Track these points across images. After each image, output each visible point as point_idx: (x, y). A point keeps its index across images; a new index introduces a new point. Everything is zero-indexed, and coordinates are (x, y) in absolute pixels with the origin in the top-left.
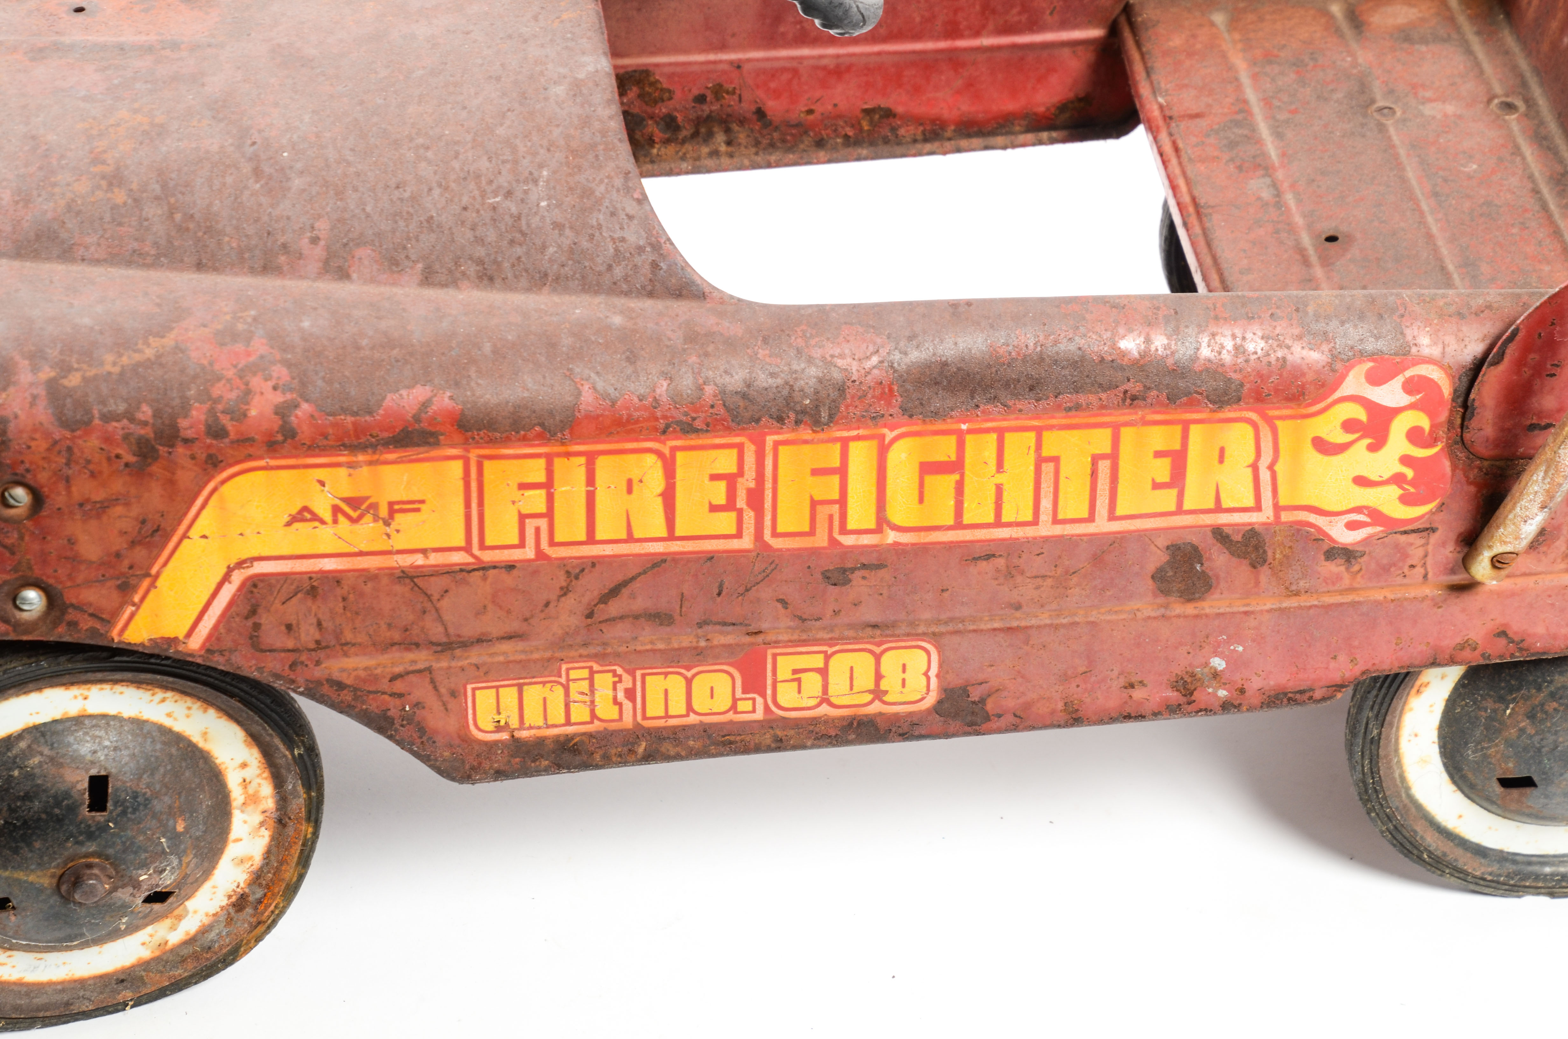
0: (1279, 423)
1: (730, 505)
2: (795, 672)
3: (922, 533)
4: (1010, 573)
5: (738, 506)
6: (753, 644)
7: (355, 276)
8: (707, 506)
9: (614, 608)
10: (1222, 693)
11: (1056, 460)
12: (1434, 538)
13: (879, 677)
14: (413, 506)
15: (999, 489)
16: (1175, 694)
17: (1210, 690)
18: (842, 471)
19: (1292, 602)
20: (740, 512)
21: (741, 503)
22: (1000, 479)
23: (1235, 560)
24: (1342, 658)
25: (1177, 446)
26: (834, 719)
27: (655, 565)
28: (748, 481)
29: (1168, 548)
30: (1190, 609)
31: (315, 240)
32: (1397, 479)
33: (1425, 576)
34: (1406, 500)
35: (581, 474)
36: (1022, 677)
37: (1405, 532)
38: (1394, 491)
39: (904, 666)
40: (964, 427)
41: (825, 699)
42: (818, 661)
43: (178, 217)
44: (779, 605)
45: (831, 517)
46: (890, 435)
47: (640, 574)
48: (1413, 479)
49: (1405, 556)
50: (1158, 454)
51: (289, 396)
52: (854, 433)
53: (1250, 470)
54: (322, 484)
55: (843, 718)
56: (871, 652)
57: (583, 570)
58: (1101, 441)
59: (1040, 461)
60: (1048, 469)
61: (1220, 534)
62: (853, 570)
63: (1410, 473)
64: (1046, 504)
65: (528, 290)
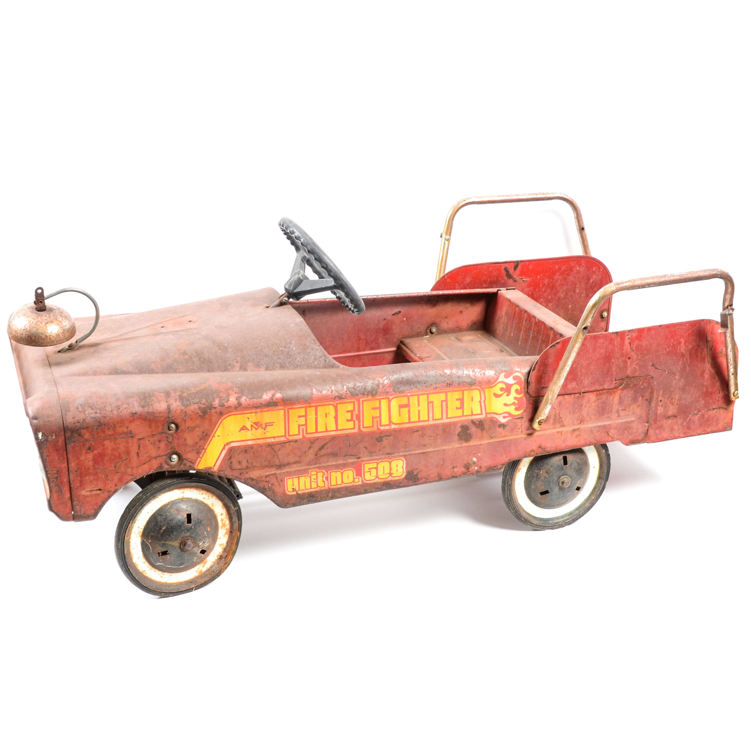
0: (485, 390)
1: (352, 420)
2: (369, 469)
3: (401, 425)
4: (423, 435)
5: (354, 420)
6: (358, 461)
7: (248, 370)
8: (346, 420)
9: (323, 452)
10: (476, 468)
11: (432, 402)
12: (524, 420)
13: (391, 469)
14: (271, 424)
15: (419, 411)
16: (465, 469)
17: (473, 468)
18: (379, 408)
19: (491, 441)
20: (354, 421)
21: (354, 419)
22: (419, 408)
23: (477, 429)
24: (504, 456)
25: (461, 397)
26: (380, 483)
27: (333, 438)
28: (356, 412)
29: (461, 426)
30: (467, 444)
31: (237, 362)
32: (514, 404)
33: (522, 431)
34: (517, 409)
35: (314, 412)
36: (427, 467)
37: (516, 419)
38: (513, 407)
39: (397, 465)
40: (409, 394)
41: (377, 477)
42: (375, 465)
43: (202, 360)
44: (365, 449)
45: (377, 422)
46: (391, 397)
47: (329, 441)
48: (517, 403)
49: (517, 426)
50: (457, 400)
51: (239, 395)
52: (382, 397)
53: (479, 403)
54: (248, 418)
55: (382, 482)
56: (389, 461)
57: (314, 441)
58: (442, 396)
59: (429, 403)
60: (430, 405)
61: (473, 422)
62: (383, 437)
63: (516, 402)
64: (431, 415)
65: (293, 369)
